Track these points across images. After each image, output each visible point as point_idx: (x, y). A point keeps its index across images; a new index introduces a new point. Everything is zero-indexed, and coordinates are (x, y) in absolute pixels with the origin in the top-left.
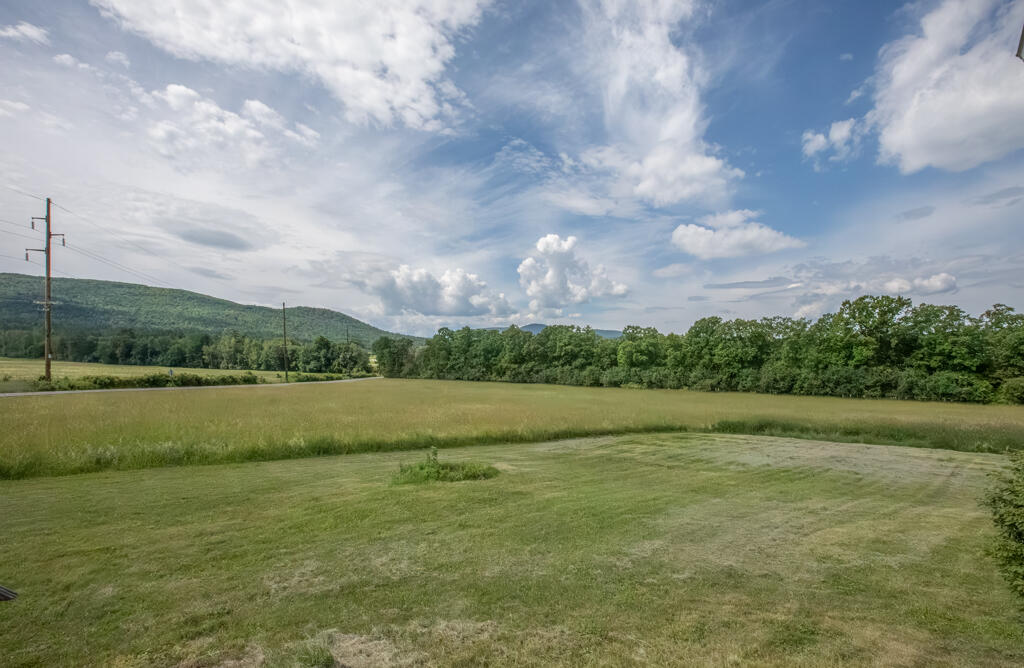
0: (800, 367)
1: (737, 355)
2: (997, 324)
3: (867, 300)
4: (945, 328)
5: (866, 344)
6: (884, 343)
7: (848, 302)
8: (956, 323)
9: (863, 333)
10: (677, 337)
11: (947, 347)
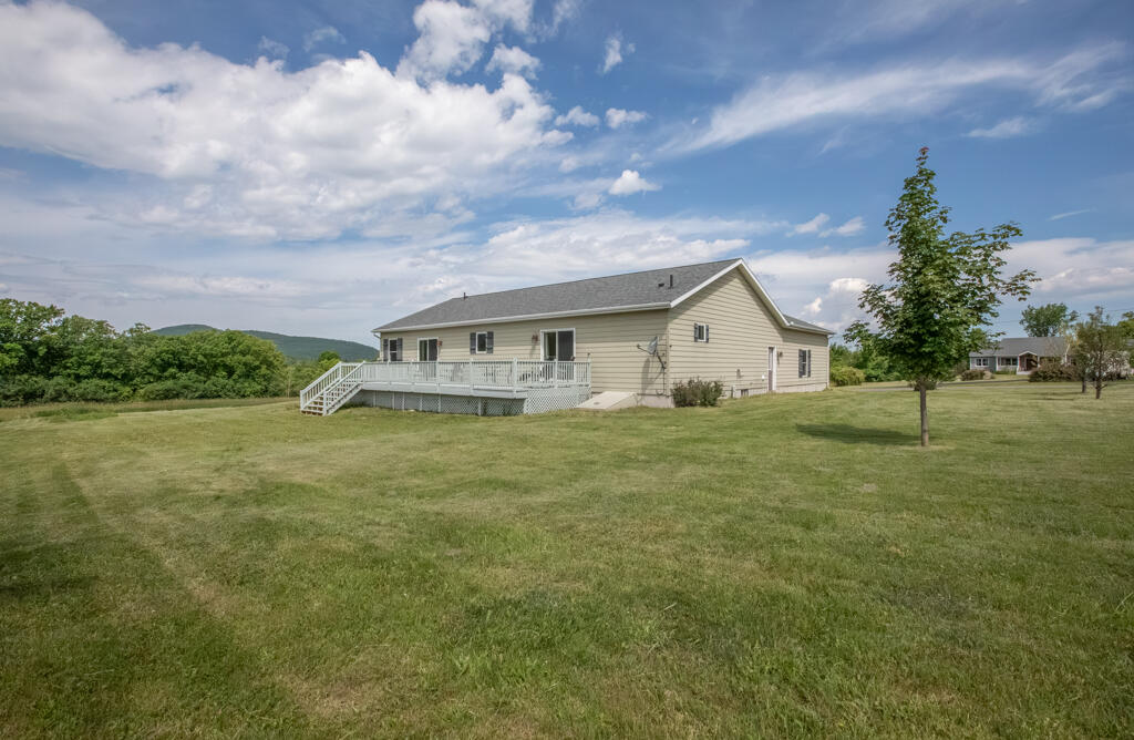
2: (137, 340)
3: (11, 304)
6: (31, 350)
8: (104, 337)
11: (97, 357)
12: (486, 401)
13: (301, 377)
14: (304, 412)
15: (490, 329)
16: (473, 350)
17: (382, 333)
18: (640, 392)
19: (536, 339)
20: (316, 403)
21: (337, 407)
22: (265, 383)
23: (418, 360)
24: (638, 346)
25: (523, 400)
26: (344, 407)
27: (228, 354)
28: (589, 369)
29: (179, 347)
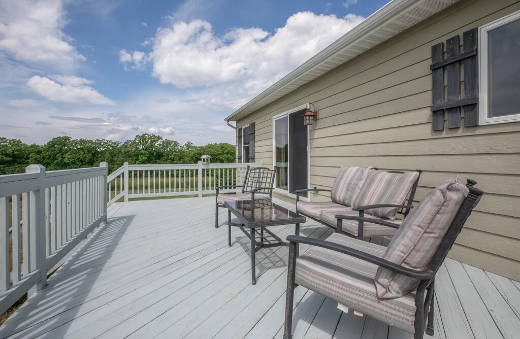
0: (113, 165)
1: (79, 158)
2: (188, 149)
3: (146, 135)
4: (172, 149)
5: (144, 154)
6: (151, 154)
7: (138, 136)
8: (176, 148)
9: (143, 149)
10: (38, 146)
11: (172, 156)
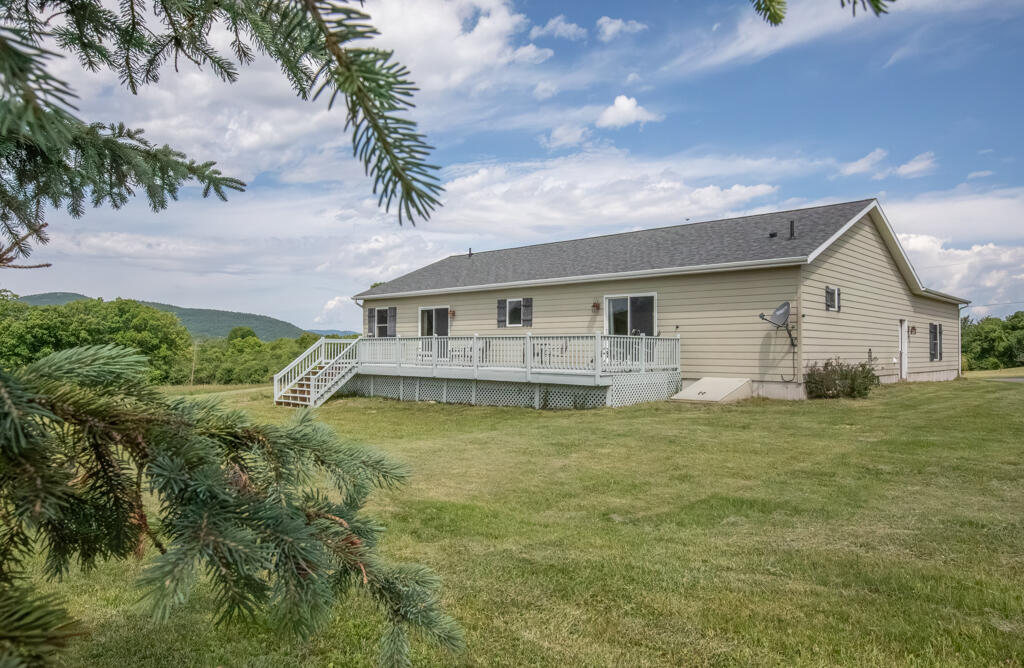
12: (547, 388)
13: (209, 361)
14: (279, 403)
15: (528, 295)
16: (501, 323)
17: (366, 301)
18: (757, 378)
19: (597, 307)
20: (294, 391)
21: (327, 396)
22: (165, 367)
23: (420, 335)
24: (762, 316)
25: (606, 388)
26: (338, 396)
27: (118, 330)
28: (679, 348)
29: (57, 321)
